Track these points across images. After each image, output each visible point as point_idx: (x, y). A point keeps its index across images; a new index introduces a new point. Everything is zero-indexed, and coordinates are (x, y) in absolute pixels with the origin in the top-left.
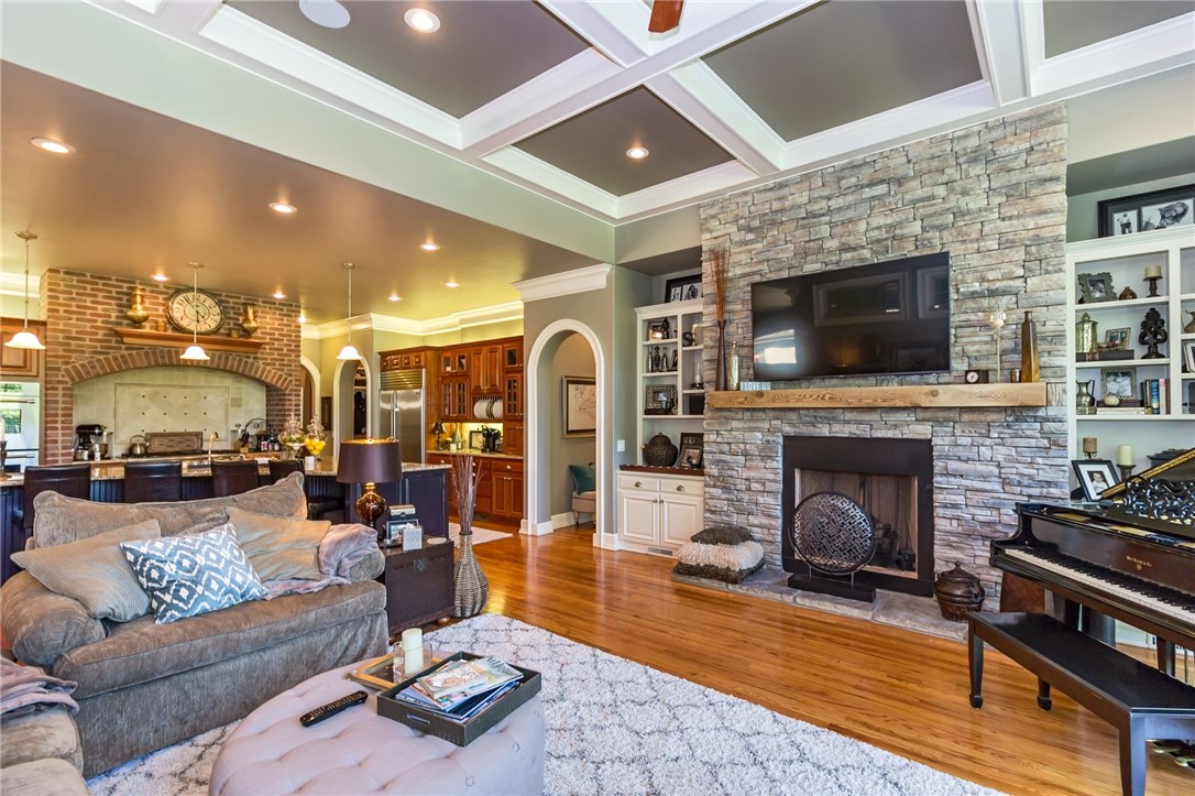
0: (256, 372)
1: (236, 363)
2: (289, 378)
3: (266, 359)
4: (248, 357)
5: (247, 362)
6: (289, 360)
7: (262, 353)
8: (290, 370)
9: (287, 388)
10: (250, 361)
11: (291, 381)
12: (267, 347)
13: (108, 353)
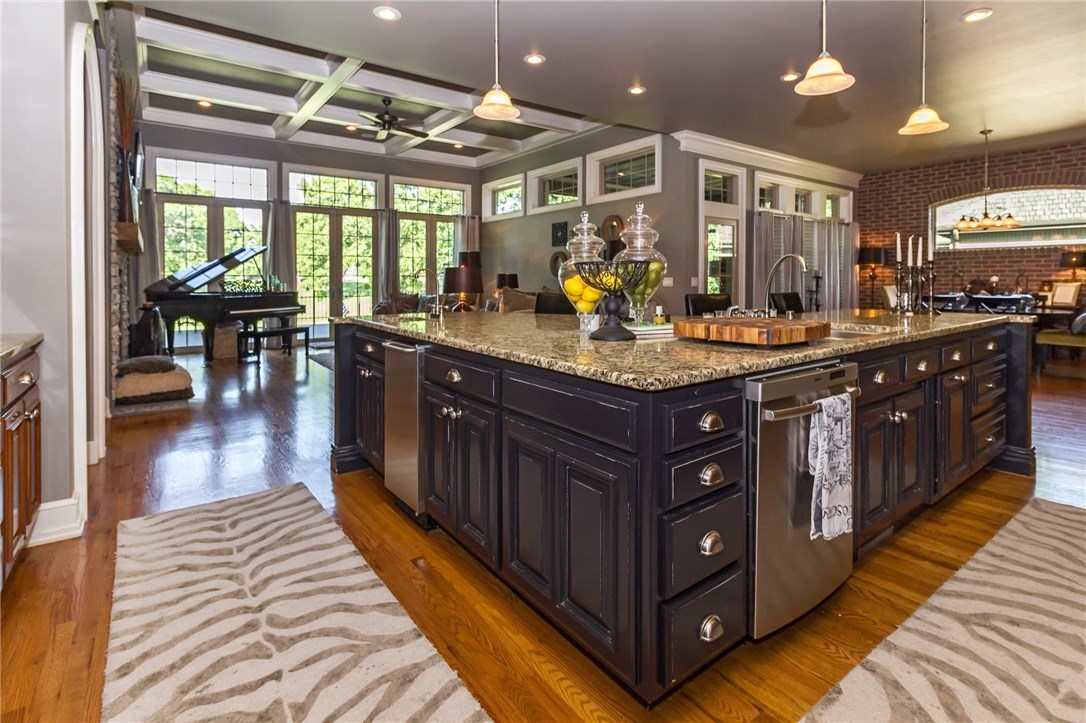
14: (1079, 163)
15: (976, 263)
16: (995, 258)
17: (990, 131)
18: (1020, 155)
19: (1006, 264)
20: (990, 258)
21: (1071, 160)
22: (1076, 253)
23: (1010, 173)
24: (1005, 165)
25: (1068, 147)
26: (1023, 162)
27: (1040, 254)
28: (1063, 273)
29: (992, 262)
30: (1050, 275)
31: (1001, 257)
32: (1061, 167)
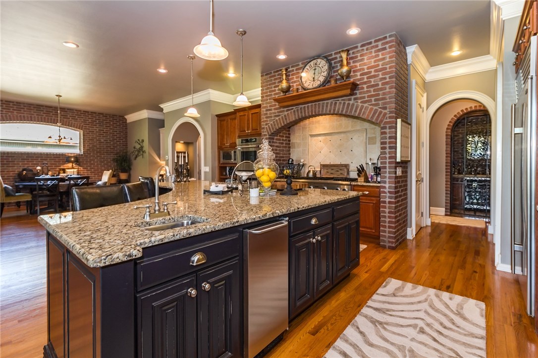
0: (356, 111)
1: (341, 106)
2: (384, 111)
3: (364, 97)
4: (350, 100)
5: (349, 104)
6: (384, 94)
7: (360, 93)
8: (385, 103)
9: (381, 121)
10: (351, 102)
11: (385, 114)
12: (365, 86)
13: (280, 115)
14: (71, 118)
15: (22, 159)
16: (33, 157)
17: (61, 96)
18: (44, 107)
19: (39, 160)
20: (31, 157)
21: (67, 116)
22: (73, 156)
23: (40, 115)
24: (37, 110)
25: (66, 110)
26: (46, 111)
27: (55, 156)
28: (66, 165)
29: (31, 159)
30: (60, 166)
31: (36, 157)
32: (64, 118)
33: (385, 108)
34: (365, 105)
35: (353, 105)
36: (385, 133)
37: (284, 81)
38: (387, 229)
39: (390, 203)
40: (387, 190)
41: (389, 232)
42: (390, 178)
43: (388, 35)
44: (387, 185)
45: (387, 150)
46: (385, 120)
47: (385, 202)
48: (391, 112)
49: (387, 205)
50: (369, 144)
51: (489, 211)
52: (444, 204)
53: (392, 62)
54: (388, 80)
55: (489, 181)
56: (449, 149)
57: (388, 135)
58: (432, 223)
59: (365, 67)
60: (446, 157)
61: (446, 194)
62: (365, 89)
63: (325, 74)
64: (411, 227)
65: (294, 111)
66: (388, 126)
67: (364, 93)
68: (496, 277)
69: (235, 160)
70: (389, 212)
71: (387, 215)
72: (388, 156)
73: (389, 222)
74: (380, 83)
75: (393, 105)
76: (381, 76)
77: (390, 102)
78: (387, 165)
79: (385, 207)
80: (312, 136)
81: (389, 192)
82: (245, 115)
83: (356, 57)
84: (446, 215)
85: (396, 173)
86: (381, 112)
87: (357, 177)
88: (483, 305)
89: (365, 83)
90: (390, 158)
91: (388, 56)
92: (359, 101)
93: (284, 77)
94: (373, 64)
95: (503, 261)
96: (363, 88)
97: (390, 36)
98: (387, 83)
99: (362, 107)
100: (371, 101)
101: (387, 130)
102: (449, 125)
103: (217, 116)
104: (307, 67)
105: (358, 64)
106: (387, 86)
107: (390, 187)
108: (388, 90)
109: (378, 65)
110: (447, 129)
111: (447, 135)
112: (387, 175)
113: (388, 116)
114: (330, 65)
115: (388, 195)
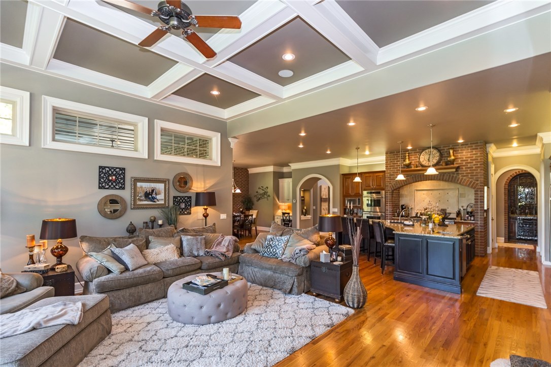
0: (458, 181)
1: (448, 177)
2: (476, 182)
3: (463, 174)
5: (453, 176)
6: (477, 173)
7: (461, 171)
8: (477, 178)
9: (475, 187)
11: (477, 184)
33: (478, 181)
34: (464, 178)
35: (456, 177)
36: (477, 194)
37: (407, 160)
38: (479, 246)
39: (481, 232)
40: (479, 225)
41: (481, 248)
42: (480, 218)
43: (479, 142)
44: (479, 222)
45: (479, 203)
46: (477, 187)
47: (478, 231)
48: (481, 183)
49: (479, 233)
50: (460, 197)
51: (536, 240)
52: (504, 235)
53: (481, 156)
54: (479, 165)
55: (536, 220)
56: (507, 198)
57: (479, 195)
58: (499, 246)
59: (464, 157)
60: (505, 203)
61: (505, 228)
62: (464, 169)
63: (438, 158)
64: (489, 246)
65: (413, 177)
66: (479, 190)
67: (464, 171)
68: (543, 266)
69: (359, 204)
70: (481, 237)
71: (479, 238)
72: (479, 206)
73: (481, 242)
74: (474, 167)
75: (482, 179)
76: (474, 163)
77: (481, 178)
78: (479, 211)
79: (478, 234)
80: (417, 190)
81: (480, 226)
82: (370, 176)
83: (458, 151)
84: (505, 242)
85: (484, 215)
86: (474, 183)
87: (455, 217)
88: (537, 272)
89: (464, 166)
90: (480, 207)
91: (479, 153)
92: (460, 175)
93: (407, 157)
94: (469, 156)
95: (546, 260)
96: (463, 168)
97: (480, 143)
98: (478, 167)
99: (462, 179)
100: (468, 176)
101: (479, 193)
102: (506, 182)
103: (342, 174)
104: (424, 152)
105: (459, 155)
106: (479, 169)
107: (480, 223)
108: (479, 171)
109: (473, 157)
110: (505, 184)
111: (505, 189)
112: (479, 217)
113: (479, 185)
114: (440, 153)
115: (480, 227)
